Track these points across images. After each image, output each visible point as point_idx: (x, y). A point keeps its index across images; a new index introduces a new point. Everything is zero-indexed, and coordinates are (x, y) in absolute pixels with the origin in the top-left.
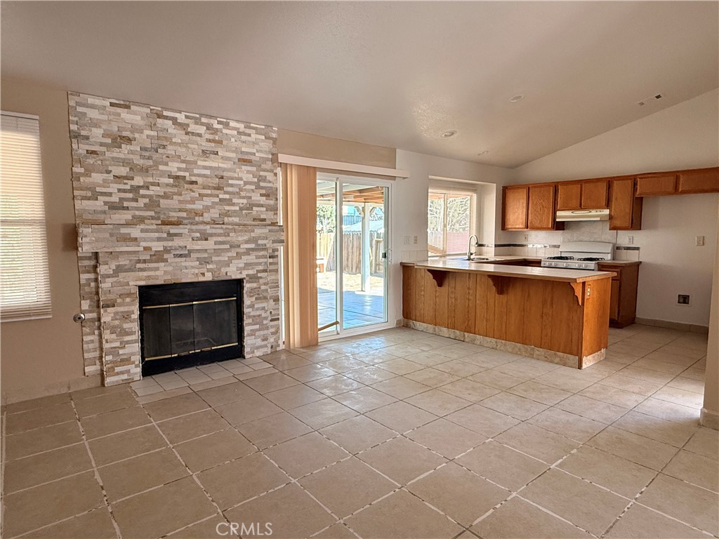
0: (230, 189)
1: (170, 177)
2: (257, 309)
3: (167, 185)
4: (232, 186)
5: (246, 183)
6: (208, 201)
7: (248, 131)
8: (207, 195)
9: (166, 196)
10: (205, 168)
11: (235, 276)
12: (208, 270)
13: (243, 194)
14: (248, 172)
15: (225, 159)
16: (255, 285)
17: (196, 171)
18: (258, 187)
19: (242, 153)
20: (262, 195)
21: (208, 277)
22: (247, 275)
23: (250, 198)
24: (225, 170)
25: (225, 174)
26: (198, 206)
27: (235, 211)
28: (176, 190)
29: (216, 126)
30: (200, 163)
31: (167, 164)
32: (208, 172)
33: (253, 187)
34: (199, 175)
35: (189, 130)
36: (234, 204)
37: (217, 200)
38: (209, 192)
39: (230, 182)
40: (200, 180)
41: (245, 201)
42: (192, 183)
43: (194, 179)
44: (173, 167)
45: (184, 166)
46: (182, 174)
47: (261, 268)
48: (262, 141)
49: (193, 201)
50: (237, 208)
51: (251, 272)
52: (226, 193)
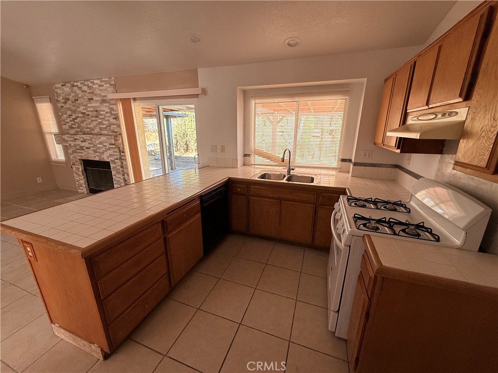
0: (101, 117)
1: (82, 113)
2: (118, 177)
3: (81, 117)
4: (101, 115)
5: (106, 113)
6: (95, 123)
7: (102, 83)
8: (94, 121)
9: (82, 122)
10: (91, 107)
11: (107, 160)
12: (98, 156)
13: (106, 119)
14: (106, 107)
15: (97, 101)
16: (114, 165)
17: (89, 109)
18: (112, 114)
19: (102, 96)
20: (114, 118)
21: (97, 159)
22: (111, 160)
23: (109, 120)
24: (97, 107)
25: (98, 109)
26: (92, 126)
27: (104, 128)
28: (84, 119)
29: (91, 85)
30: (89, 105)
31: (79, 108)
32: (92, 109)
33: (109, 115)
34: (90, 111)
35: (83, 90)
36: (104, 124)
37: (97, 122)
38: (94, 119)
39: (101, 113)
40: (90, 113)
41: (107, 122)
42: (88, 115)
43: (88, 113)
44: (81, 109)
45: (84, 107)
46: (84, 111)
47: (116, 157)
48: (109, 87)
49: (90, 124)
50: (105, 126)
51: (112, 159)
52: (100, 119)
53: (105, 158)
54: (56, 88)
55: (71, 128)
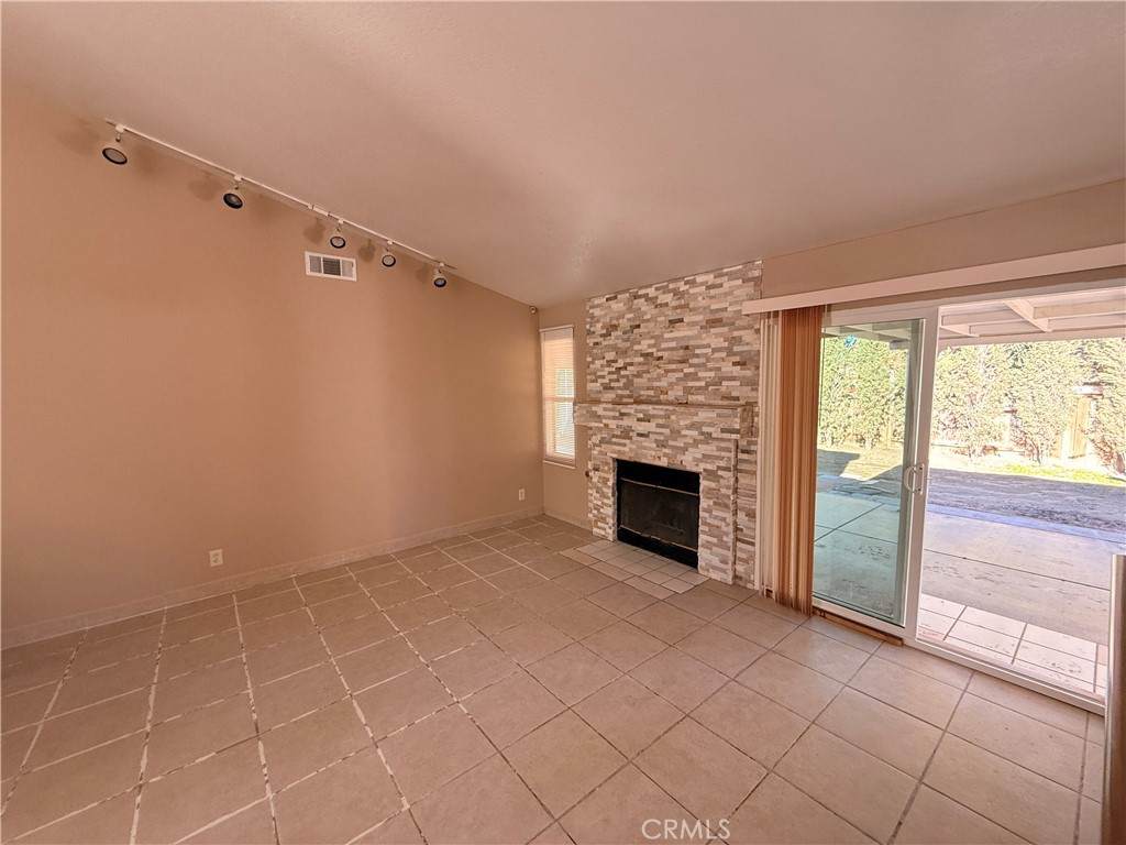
0: (695, 361)
1: (642, 355)
2: (716, 517)
3: (640, 364)
4: (697, 356)
5: (714, 351)
6: (673, 377)
7: (718, 281)
8: (673, 371)
9: (639, 375)
10: (672, 340)
11: (690, 467)
12: (665, 455)
13: (710, 365)
14: (717, 335)
15: (694, 324)
16: (713, 485)
17: (664, 346)
18: (730, 353)
19: (712, 311)
20: (735, 364)
21: (663, 462)
22: (705, 470)
23: (719, 369)
24: (689, 338)
25: (692, 343)
26: (663, 383)
27: (700, 388)
28: (645, 368)
29: (683, 288)
30: (666, 336)
31: (639, 343)
32: (673, 344)
33: (724, 355)
34: (664, 350)
35: (659, 302)
36: (699, 379)
37: (681, 375)
38: (674, 366)
39: (697, 351)
40: (666, 355)
41: (712, 374)
42: (660, 358)
43: (660, 354)
44: (644, 346)
45: (652, 342)
46: (650, 351)
47: (722, 464)
49: (658, 379)
50: (703, 384)
51: (709, 467)
52: (691, 366)
53: (688, 462)
54: (592, 307)
55: (607, 388)
